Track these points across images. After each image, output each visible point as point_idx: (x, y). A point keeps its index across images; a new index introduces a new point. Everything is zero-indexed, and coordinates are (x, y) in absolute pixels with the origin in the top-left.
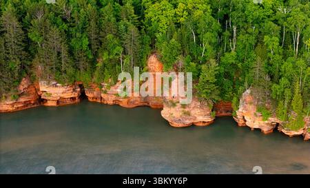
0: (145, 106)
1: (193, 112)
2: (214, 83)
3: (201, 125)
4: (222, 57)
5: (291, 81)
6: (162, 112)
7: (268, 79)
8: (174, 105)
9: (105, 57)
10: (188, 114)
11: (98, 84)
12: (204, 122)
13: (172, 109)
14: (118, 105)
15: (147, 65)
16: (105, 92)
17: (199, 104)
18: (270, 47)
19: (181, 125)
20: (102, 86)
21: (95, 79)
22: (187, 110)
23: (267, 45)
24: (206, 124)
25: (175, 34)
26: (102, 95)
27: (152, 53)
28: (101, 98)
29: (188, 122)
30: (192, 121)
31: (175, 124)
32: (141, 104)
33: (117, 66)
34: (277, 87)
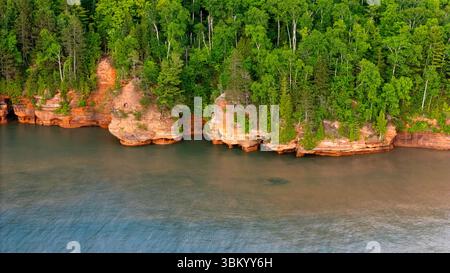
0: (93, 126)
1: (151, 126)
2: (177, 86)
3: (162, 143)
4: (190, 55)
5: (277, 78)
6: (110, 126)
7: (247, 76)
8: (125, 116)
9: (38, 60)
10: (144, 128)
11: (30, 98)
12: (167, 140)
13: (123, 121)
14: (58, 126)
15: (96, 71)
16: (40, 109)
17: (159, 115)
18: (254, 39)
19: (134, 143)
20: (36, 101)
21: (26, 91)
22: (142, 122)
23: (250, 36)
24: (170, 142)
25: (133, 30)
26: (37, 113)
27: (103, 57)
28: (36, 117)
29: (144, 138)
30: (149, 137)
31: (127, 142)
32: (88, 124)
33: (55, 72)
34: (259, 85)
